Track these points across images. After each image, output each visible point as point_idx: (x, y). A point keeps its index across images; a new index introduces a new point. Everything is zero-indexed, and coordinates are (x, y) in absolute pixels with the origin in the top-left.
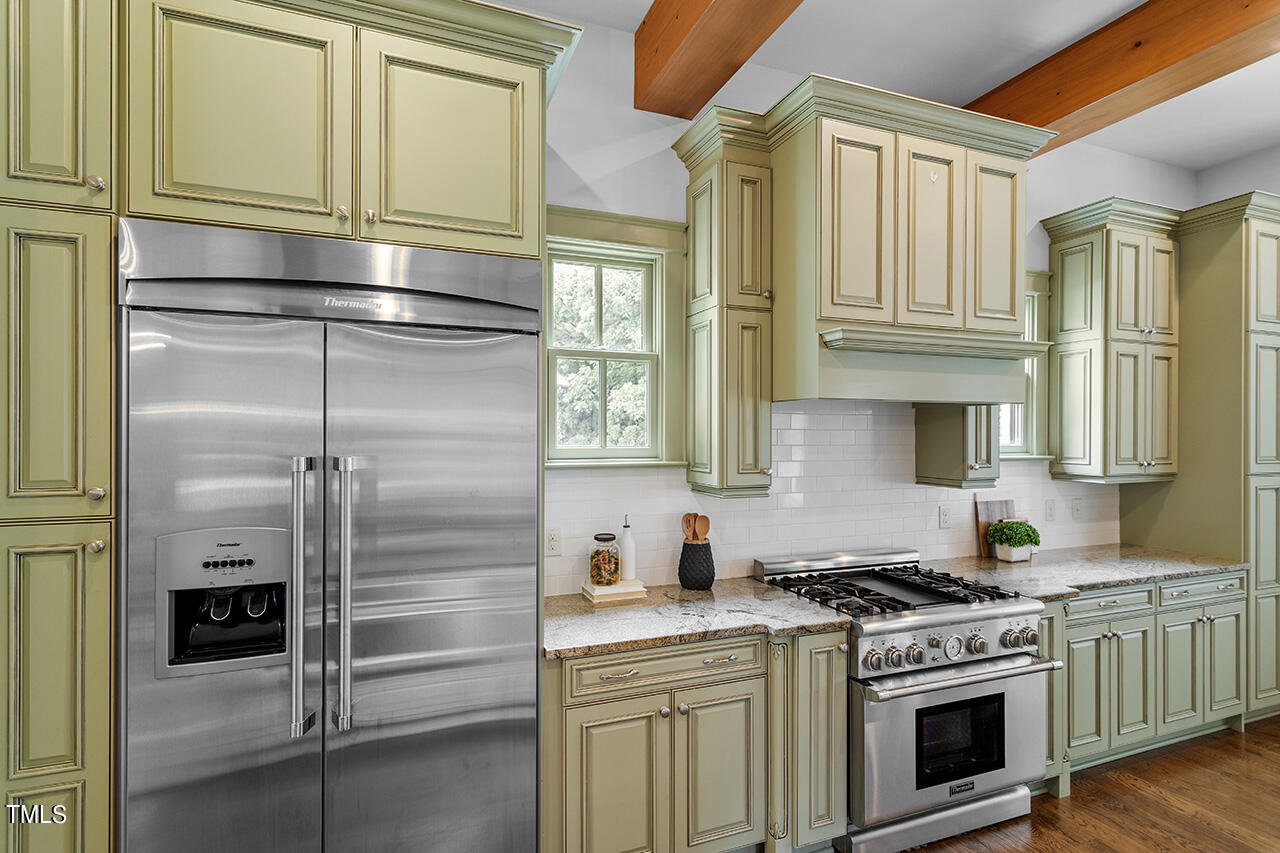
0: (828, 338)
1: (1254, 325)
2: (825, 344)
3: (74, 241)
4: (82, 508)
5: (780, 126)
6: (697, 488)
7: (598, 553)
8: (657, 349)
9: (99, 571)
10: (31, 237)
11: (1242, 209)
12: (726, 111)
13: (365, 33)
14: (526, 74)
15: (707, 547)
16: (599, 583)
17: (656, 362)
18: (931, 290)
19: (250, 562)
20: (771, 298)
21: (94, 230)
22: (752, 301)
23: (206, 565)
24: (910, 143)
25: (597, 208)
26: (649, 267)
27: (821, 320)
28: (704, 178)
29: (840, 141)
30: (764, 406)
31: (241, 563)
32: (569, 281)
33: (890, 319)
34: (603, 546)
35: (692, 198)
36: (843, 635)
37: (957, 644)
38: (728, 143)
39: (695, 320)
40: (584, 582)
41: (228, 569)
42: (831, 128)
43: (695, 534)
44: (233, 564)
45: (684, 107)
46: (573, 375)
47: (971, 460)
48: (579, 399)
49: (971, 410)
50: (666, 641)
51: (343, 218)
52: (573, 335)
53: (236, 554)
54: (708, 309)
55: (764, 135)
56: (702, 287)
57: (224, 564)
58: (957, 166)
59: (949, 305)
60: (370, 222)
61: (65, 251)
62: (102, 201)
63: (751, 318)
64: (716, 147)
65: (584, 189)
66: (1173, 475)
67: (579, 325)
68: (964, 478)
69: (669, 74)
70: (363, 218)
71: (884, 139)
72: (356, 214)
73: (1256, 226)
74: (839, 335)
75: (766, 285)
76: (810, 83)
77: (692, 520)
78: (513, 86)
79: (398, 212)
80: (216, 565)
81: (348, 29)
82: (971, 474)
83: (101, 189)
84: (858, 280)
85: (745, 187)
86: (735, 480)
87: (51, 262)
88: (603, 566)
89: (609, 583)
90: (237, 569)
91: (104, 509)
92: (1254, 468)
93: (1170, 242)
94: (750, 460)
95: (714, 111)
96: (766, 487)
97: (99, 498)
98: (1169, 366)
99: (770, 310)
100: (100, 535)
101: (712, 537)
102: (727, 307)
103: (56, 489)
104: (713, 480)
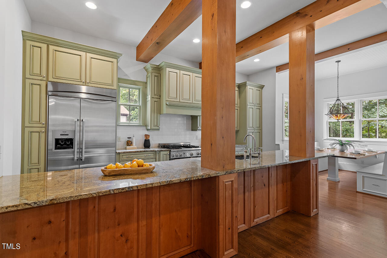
0: (167, 104)
1: (248, 104)
2: (167, 105)
3: (40, 85)
4: (41, 125)
5: (161, 67)
6: (148, 130)
7: (128, 141)
8: (140, 105)
9: (43, 135)
10: (33, 84)
11: (246, 84)
12: (151, 64)
13: (87, 54)
14: (115, 60)
15: (149, 140)
16: (128, 146)
17: (140, 107)
18: (186, 96)
19: (68, 135)
20: (160, 96)
21: (43, 84)
22: (156, 97)
23: (61, 135)
24: (182, 72)
25: (129, 79)
26: (139, 89)
27: (166, 101)
28: (148, 75)
29: (170, 71)
30: (159, 115)
31: (66, 135)
32: (123, 91)
33: (179, 101)
34: (129, 139)
35: (147, 78)
36: (169, 152)
37: (189, 154)
38: (152, 69)
39: (147, 99)
40: (125, 146)
41: (64, 136)
42: (168, 69)
43: (147, 138)
44: (65, 135)
45: (146, 61)
46: (133, 111)
47: (198, 126)
48: (134, 118)
49: (198, 117)
50: (138, 152)
51: (83, 82)
52: (133, 100)
53: (66, 133)
54: (149, 98)
55: (159, 68)
56: (148, 94)
57: (64, 135)
58: (191, 76)
59: (190, 99)
60: (88, 83)
61: (38, 86)
62: (45, 79)
63: (156, 100)
64: (150, 70)
65: (126, 75)
66: (239, 130)
67: (135, 97)
68: (197, 129)
69: (142, 57)
70: (87, 82)
71: (178, 71)
72: (86, 82)
73: (248, 87)
74: (168, 103)
75: (159, 94)
76: (164, 63)
77: (146, 136)
78: (112, 62)
79: (92, 82)
80: (62, 135)
81: (85, 53)
82: (198, 129)
83: (44, 77)
84: (173, 94)
85: (155, 77)
86: (153, 128)
87: (36, 88)
88: (129, 143)
89: (130, 146)
90: (66, 136)
91: (44, 126)
92: (248, 128)
93: (238, 89)
94: (156, 124)
95: (149, 64)
96: (159, 129)
97: (44, 124)
98: (238, 111)
99: (160, 98)
100: (43, 130)
101: (150, 139)
102: (152, 98)
103: (36, 122)
104: (149, 128)
